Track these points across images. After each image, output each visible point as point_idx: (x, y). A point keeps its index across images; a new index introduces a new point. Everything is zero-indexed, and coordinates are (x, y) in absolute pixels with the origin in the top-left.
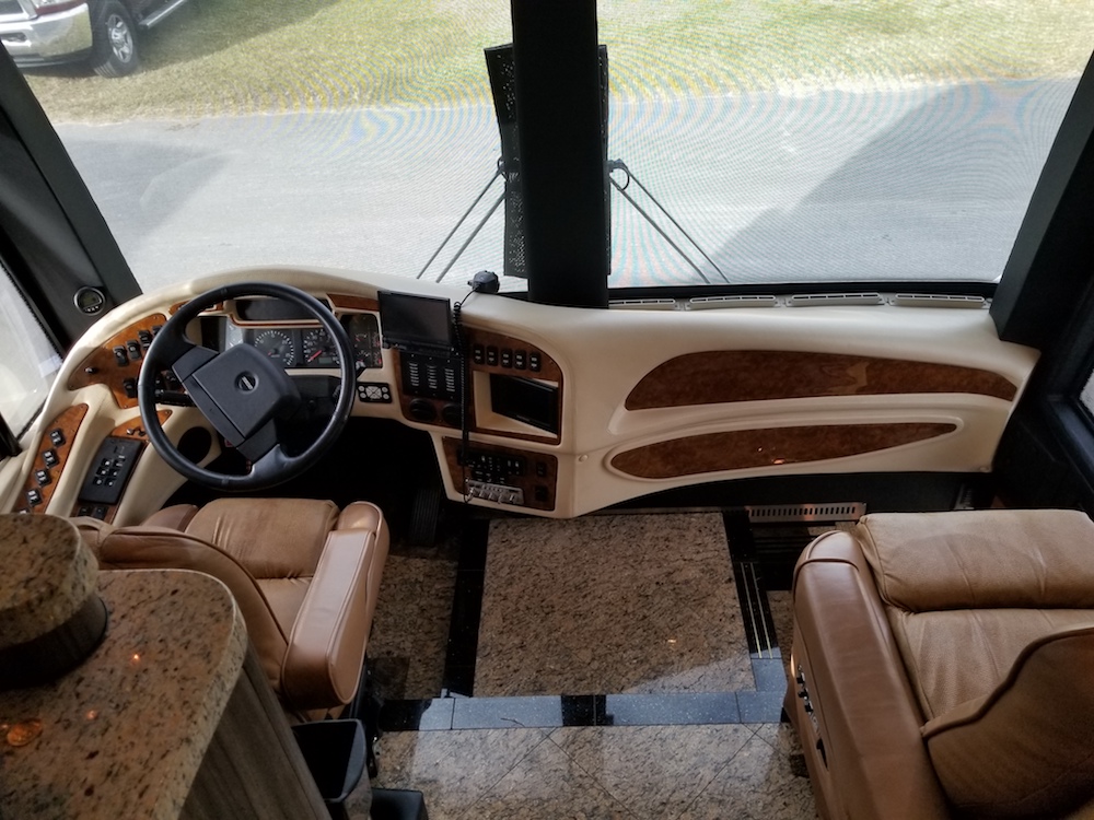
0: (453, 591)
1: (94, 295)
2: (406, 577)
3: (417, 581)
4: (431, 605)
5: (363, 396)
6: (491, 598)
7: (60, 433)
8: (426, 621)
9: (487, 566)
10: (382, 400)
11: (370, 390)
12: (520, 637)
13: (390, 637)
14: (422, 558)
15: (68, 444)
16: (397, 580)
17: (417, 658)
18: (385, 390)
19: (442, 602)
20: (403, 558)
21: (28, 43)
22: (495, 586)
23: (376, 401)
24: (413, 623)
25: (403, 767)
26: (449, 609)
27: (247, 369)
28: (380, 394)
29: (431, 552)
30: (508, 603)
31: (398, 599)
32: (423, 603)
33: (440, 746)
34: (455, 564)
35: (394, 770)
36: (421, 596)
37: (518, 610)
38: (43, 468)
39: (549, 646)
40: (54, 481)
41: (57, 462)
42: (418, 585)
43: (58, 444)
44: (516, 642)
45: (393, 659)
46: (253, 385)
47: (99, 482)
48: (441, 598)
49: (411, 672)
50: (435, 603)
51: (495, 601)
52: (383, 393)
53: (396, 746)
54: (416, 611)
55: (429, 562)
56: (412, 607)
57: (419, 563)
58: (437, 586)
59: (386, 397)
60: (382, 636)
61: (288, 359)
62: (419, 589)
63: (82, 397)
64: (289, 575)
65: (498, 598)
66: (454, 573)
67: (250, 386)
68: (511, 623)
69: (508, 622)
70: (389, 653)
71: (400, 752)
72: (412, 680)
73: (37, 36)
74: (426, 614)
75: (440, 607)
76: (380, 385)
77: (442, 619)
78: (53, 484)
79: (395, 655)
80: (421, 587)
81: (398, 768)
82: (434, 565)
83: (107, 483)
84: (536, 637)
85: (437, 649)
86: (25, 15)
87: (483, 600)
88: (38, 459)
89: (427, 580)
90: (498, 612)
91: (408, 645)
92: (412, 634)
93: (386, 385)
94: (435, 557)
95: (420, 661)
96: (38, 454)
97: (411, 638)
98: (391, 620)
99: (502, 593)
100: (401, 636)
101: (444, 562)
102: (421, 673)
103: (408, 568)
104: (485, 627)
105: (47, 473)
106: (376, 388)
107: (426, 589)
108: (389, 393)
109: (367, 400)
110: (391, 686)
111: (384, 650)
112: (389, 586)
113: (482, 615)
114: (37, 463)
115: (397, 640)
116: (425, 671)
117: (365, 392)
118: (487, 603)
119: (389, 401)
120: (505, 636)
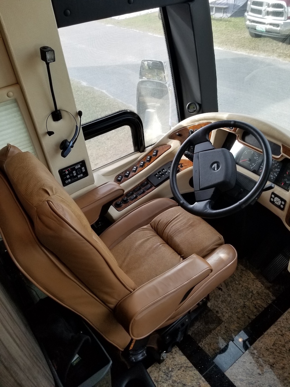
0: (263, 309)
1: (195, 106)
2: (249, 286)
3: (252, 292)
4: (249, 307)
5: (272, 200)
6: (276, 329)
7: (157, 152)
8: (242, 312)
9: (286, 312)
10: (279, 207)
11: (276, 199)
12: (274, 360)
13: (223, 306)
14: (262, 284)
15: (157, 157)
16: (245, 284)
17: (226, 325)
18: (283, 203)
19: (255, 310)
20: (254, 277)
21: (279, 29)
22: (283, 325)
23: (276, 205)
24: (236, 308)
25: (172, 371)
26: (255, 316)
27: (219, 161)
28: (280, 203)
29: (269, 285)
30: (282, 339)
31: (239, 293)
32: (247, 303)
33: (192, 378)
34: (274, 298)
35: (168, 368)
36: (248, 300)
37: (284, 346)
38: (144, 161)
39: (286, 379)
40: (144, 167)
41: (150, 161)
42: (251, 294)
43: (154, 155)
44: (271, 361)
45: (216, 316)
46: (218, 169)
47: (157, 176)
48: (256, 308)
49: (219, 328)
50: (252, 308)
51: (276, 332)
52: (281, 204)
53: (177, 359)
54: (242, 304)
55: (263, 288)
56: (241, 302)
57: (259, 285)
58: (259, 302)
59: (282, 206)
60: (220, 303)
61: (252, 166)
62: (250, 296)
63: (171, 143)
64: (182, 256)
65: (279, 332)
66: (270, 302)
67: (216, 169)
68: (276, 350)
69: (275, 348)
70: (217, 312)
71: (176, 363)
72: (216, 332)
73: (283, 27)
74: (244, 309)
75: (252, 311)
76: (282, 199)
77: (249, 318)
78: (143, 168)
79: (219, 315)
80: (252, 296)
81: (170, 369)
82: (264, 291)
83: (158, 178)
84: (283, 368)
85: (236, 329)
86: (283, 18)
87: (272, 327)
88: (146, 157)
89: (256, 295)
90: (274, 339)
91: (227, 315)
92: (232, 312)
93: (285, 201)
94: (268, 288)
95: (226, 327)
96: (146, 156)
97: (230, 314)
98: (229, 299)
99: (283, 332)
100: (227, 309)
101: (270, 293)
102: (222, 333)
103: (253, 284)
104: (262, 340)
105: (144, 163)
106: (279, 200)
107: (253, 298)
108: (284, 205)
109: (273, 202)
110: (207, 327)
111: (217, 309)
112: (240, 284)
113: (266, 333)
114: (144, 158)
115: (224, 310)
116: (224, 333)
117: (274, 198)
118: (272, 330)
119: (283, 209)
120: (268, 353)
